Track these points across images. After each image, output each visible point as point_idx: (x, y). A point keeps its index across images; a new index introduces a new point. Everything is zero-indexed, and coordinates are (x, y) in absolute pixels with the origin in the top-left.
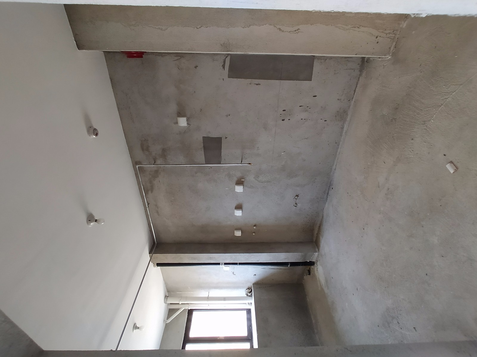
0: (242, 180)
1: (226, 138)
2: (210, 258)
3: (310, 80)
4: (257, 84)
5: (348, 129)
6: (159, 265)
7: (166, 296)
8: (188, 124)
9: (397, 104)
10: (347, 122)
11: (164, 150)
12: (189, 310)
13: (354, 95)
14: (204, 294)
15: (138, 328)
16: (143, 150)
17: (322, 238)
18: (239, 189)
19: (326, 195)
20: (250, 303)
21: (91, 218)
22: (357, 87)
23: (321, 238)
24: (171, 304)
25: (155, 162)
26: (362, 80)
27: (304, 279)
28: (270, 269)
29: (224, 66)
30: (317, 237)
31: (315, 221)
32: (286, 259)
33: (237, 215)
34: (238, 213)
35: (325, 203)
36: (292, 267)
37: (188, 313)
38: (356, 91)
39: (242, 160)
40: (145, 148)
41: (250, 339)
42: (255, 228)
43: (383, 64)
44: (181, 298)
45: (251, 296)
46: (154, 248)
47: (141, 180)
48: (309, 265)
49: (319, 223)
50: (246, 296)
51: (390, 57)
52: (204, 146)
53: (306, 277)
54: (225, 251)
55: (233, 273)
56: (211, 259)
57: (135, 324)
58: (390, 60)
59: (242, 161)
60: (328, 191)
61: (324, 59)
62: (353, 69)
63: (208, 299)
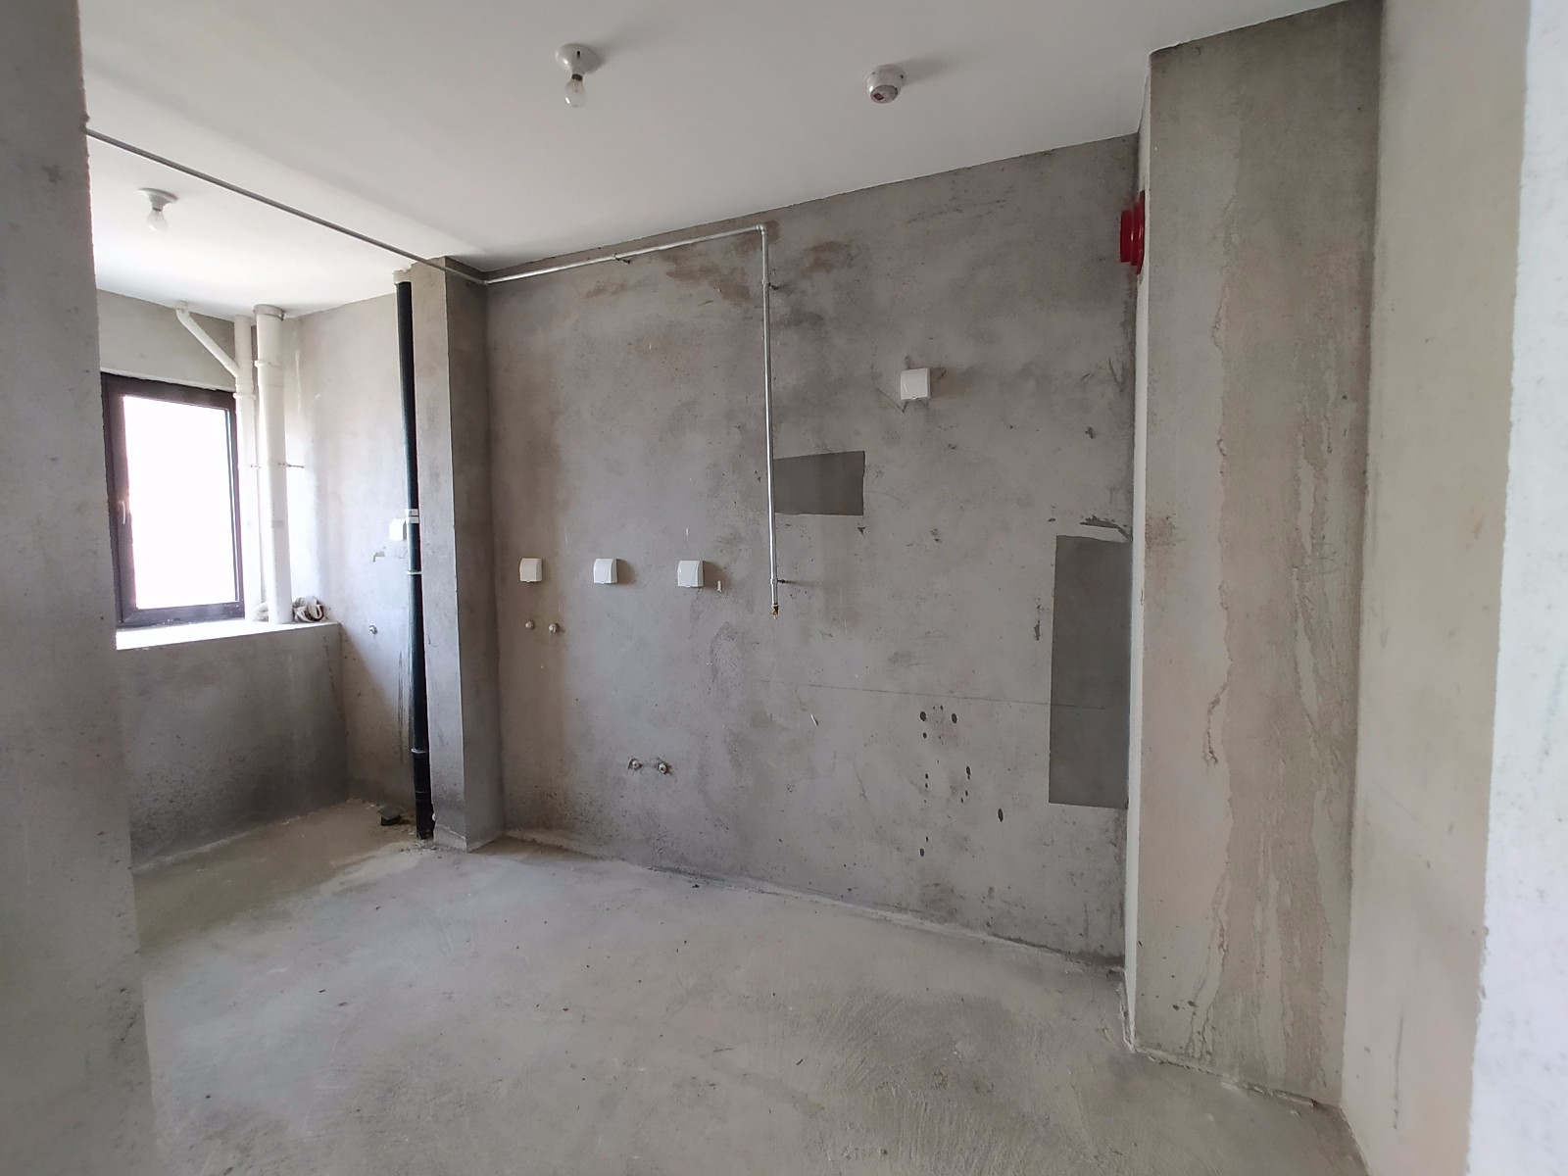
0: (719, 582)
1: (861, 530)
2: (437, 475)
3: (1053, 798)
4: (1037, 629)
5: (896, 926)
6: (405, 290)
7: (283, 311)
8: (907, 402)
9: (990, 1087)
10: (920, 921)
11: (817, 320)
12: (232, 393)
13: (1006, 939)
14: (297, 448)
15: (157, 209)
16: (816, 249)
17: (521, 861)
18: (688, 574)
19: (672, 865)
20: (265, 615)
21: (586, 59)
22: (1031, 949)
23: (520, 856)
24: (253, 329)
25: (775, 288)
26: (1052, 960)
27: (364, 802)
28: (400, 682)
29: (1093, 522)
30: (523, 841)
31: (581, 834)
32: (441, 738)
33: (595, 568)
34: (602, 571)
35: (644, 865)
36: (408, 762)
37: (218, 390)
38: (1020, 945)
39: (787, 582)
40: (824, 256)
41: (126, 620)
42: (551, 628)
43: (1109, 1027)
44: (279, 367)
45: (294, 619)
46: (466, 276)
47: (713, 237)
48: (417, 818)
49: (573, 845)
50: (294, 601)
51: (1131, 1047)
52: (832, 455)
53: (372, 811)
54: (462, 528)
55: (381, 554)
56: (431, 476)
57: (173, 197)
58: (1123, 1048)
59: (783, 582)
60: (685, 873)
61: (1117, 837)
62: (1086, 930)
63: (279, 465)
